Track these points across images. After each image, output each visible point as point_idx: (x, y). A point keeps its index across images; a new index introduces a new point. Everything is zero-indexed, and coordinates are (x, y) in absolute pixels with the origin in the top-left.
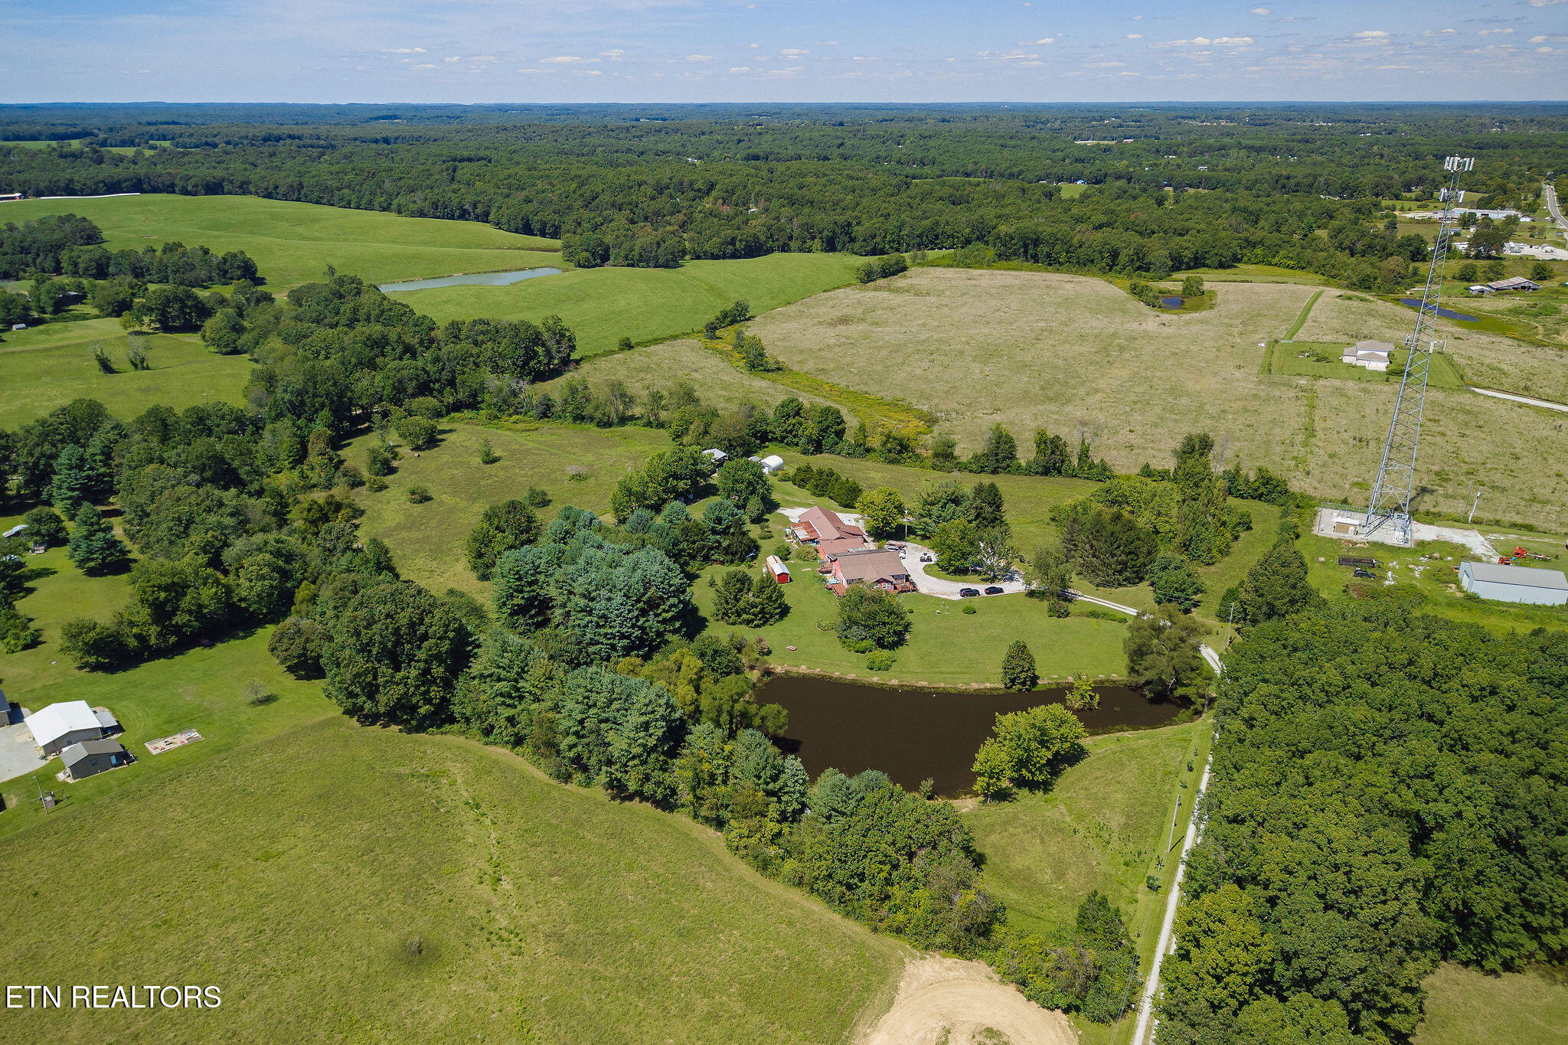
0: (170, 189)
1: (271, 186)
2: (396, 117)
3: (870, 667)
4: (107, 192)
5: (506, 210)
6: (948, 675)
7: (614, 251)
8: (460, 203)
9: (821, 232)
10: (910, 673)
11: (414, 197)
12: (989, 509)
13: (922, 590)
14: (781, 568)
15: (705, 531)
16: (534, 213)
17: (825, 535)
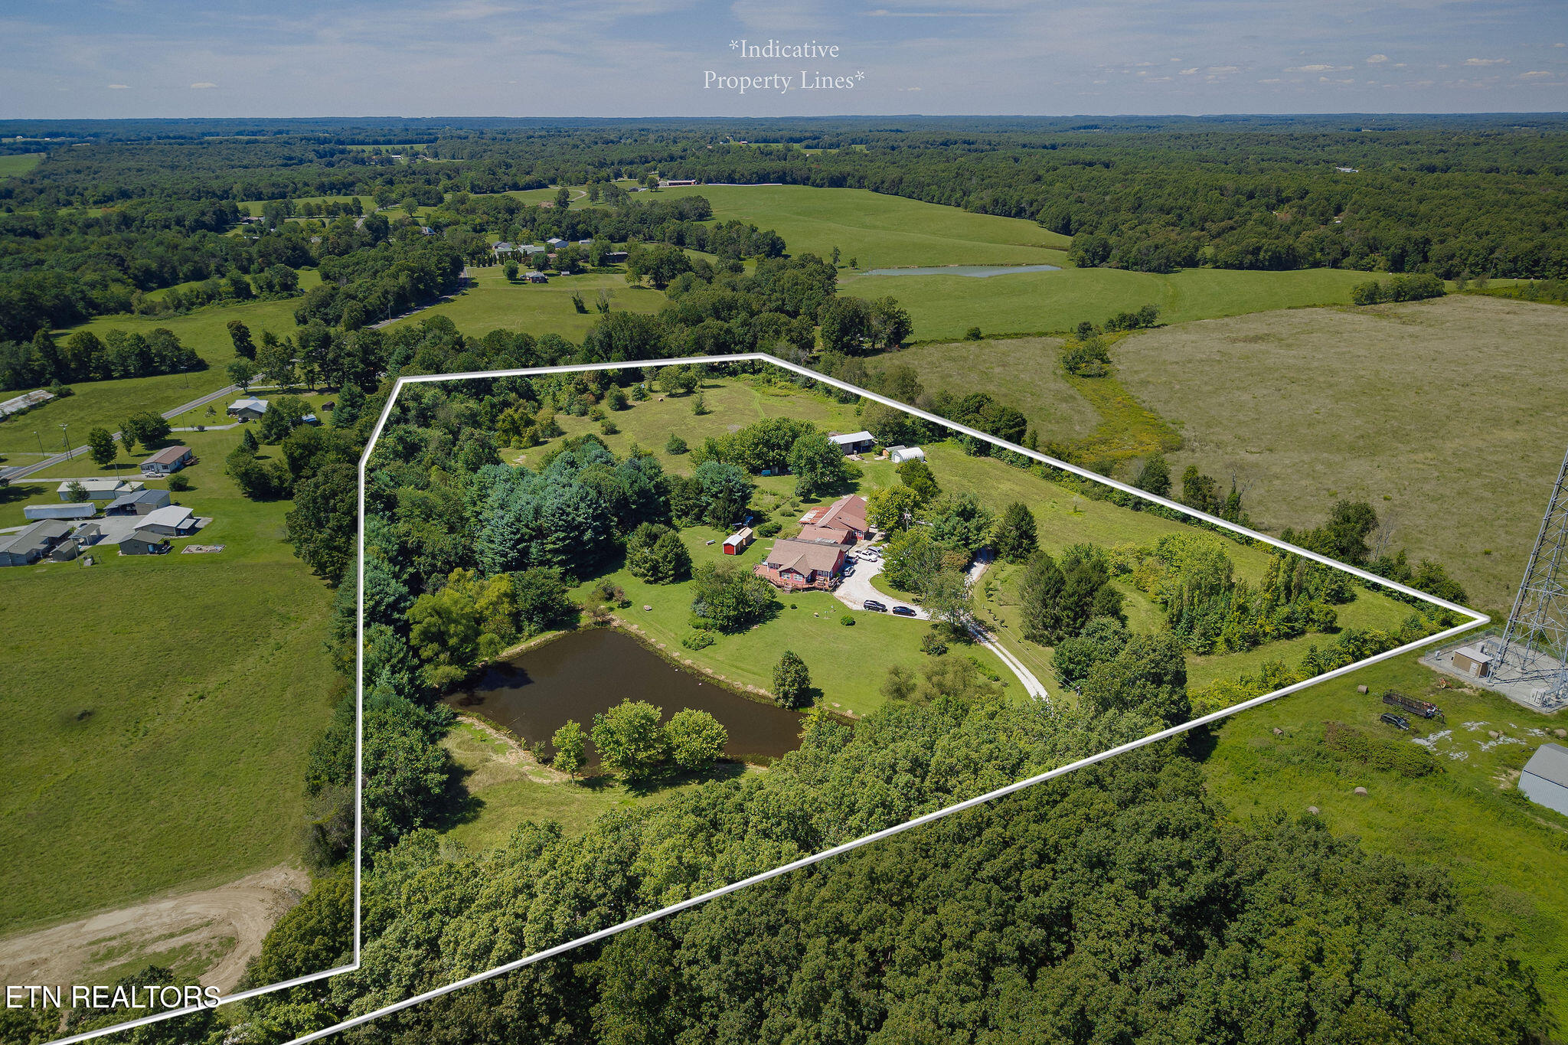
0: (805, 181)
1: (879, 182)
2: (1096, 127)
3: (685, 643)
4: (759, 182)
5: (1053, 209)
6: (740, 671)
7: (1114, 252)
8: (1018, 202)
9: (1388, 249)
10: (711, 658)
11: (984, 194)
12: (1014, 533)
13: (839, 593)
14: (735, 539)
15: (702, 491)
16: (1076, 213)
17: (821, 522)
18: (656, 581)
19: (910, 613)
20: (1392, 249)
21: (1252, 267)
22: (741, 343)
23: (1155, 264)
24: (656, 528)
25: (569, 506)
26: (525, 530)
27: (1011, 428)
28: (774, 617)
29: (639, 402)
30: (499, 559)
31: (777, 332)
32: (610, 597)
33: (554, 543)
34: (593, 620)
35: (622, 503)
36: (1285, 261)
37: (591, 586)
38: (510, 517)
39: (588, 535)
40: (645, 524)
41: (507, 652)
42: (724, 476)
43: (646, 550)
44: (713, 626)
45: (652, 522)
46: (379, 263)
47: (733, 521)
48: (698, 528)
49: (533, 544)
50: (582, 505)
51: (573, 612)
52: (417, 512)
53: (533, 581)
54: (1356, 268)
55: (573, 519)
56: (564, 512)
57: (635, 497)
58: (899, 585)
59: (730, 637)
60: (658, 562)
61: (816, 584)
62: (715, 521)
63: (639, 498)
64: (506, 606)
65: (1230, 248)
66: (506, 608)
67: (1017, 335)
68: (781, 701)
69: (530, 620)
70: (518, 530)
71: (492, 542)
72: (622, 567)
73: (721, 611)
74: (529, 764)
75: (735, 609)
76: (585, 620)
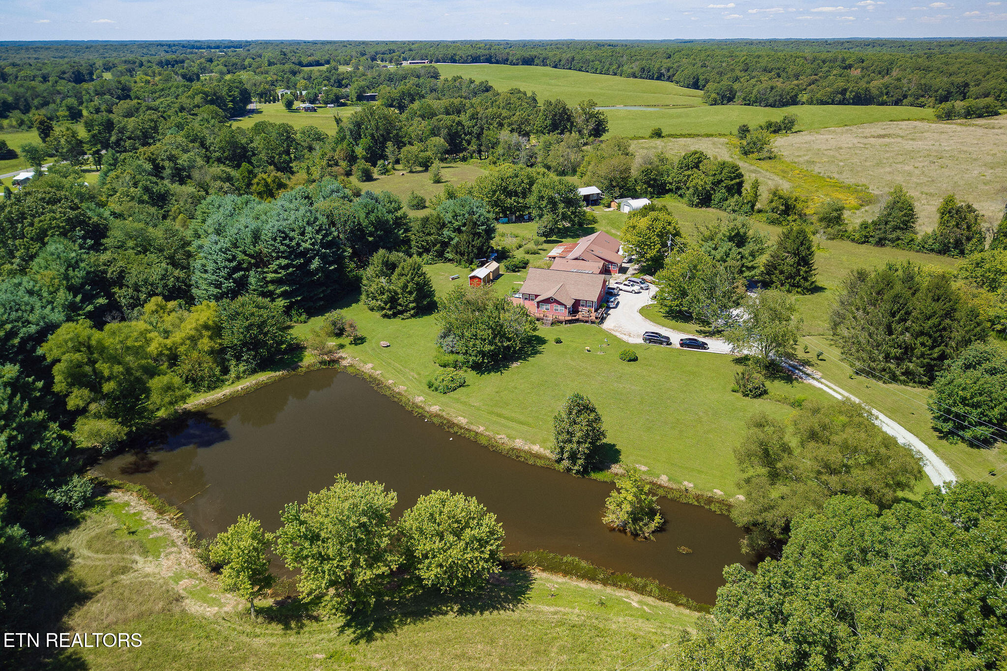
1: (557, 60)
3: (430, 386)
4: (472, 62)
5: (686, 72)
6: (503, 421)
7: (738, 94)
8: (659, 69)
9: (937, 91)
10: (465, 403)
11: (633, 65)
12: (791, 260)
13: (608, 325)
14: (481, 272)
15: (444, 225)
16: (703, 74)
17: (571, 255)
18: (395, 315)
19: (703, 346)
20: (940, 91)
21: (841, 103)
22: (470, 134)
23: (771, 100)
24: (394, 256)
25: (294, 230)
26: (240, 256)
27: (732, 180)
28: (535, 352)
29: (383, 176)
30: (214, 291)
31: (501, 125)
32: (340, 333)
33: (276, 272)
34: (319, 359)
35: (357, 234)
36: (863, 99)
37: (319, 322)
38: (225, 243)
39: (315, 264)
40: (381, 251)
41: (197, 401)
42: (467, 208)
43: (383, 280)
44: (464, 363)
45: (390, 250)
46: (180, 90)
47: (477, 256)
48: (440, 265)
49: (252, 273)
50: (309, 229)
51: (297, 349)
52: (131, 243)
53: (239, 311)
54: (912, 105)
55: (298, 245)
56: (287, 236)
57: (372, 229)
58: (679, 315)
59: (486, 376)
60: (396, 293)
61: (579, 316)
62: (458, 257)
63: (377, 230)
64: (206, 340)
65: (822, 91)
66: (205, 343)
67: (690, 135)
68: (566, 463)
69: (238, 358)
70: (234, 258)
71: (206, 271)
72: (357, 301)
73: (474, 345)
74: (192, 576)
75: (491, 343)
76: (309, 359)
